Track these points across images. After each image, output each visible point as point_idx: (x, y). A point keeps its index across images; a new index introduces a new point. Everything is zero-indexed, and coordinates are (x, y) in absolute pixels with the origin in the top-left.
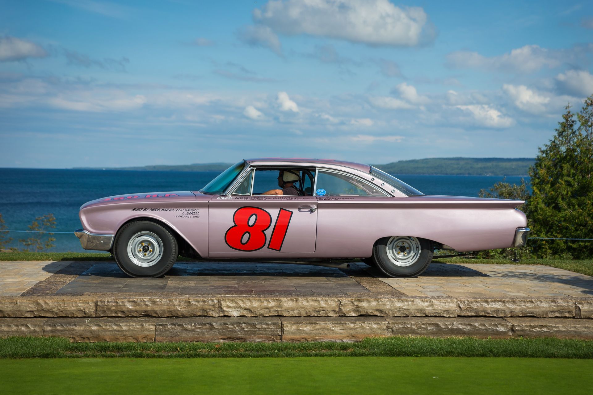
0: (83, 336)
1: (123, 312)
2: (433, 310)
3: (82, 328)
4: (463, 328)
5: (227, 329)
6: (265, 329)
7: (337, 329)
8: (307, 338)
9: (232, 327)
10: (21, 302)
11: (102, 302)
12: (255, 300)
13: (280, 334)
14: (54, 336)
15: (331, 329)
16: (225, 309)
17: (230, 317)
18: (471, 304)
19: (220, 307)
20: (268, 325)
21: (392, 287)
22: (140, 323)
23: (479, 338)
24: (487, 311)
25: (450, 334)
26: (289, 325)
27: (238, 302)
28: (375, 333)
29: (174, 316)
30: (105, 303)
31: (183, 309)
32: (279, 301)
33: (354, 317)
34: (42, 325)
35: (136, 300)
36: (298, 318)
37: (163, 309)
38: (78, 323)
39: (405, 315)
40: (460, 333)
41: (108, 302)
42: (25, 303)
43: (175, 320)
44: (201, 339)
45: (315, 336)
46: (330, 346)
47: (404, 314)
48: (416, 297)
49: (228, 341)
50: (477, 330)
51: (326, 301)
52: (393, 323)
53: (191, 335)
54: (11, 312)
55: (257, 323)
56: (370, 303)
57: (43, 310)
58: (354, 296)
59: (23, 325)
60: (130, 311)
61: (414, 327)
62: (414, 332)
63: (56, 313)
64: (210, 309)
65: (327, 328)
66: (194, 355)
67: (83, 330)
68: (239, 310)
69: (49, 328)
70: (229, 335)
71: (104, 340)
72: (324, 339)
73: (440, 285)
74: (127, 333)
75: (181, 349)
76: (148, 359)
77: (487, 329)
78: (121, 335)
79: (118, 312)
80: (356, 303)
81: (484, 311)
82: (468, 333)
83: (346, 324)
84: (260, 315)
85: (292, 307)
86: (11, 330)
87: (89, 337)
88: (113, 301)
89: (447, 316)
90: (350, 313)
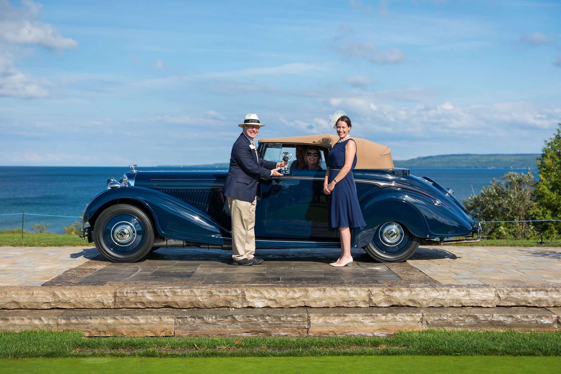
0: (99, 330)
1: (142, 303)
2: (470, 299)
3: (98, 321)
4: (504, 320)
5: (250, 322)
6: (290, 322)
7: (368, 321)
8: (335, 331)
9: (256, 320)
10: (37, 293)
11: (121, 293)
12: (280, 290)
13: (307, 327)
14: (69, 330)
15: (360, 322)
16: (249, 300)
17: (254, 308)
18: (510, 294)
19: (244, 298)
20: (294, 318)
21: (424, 274)
22: (158, 315)
23: (521, 331)
24: (528, 301)
25: (490, 326)
26: (316, 318)
27: (263, 292)
28: (408, 326)
29: (195, 308)
30: (123, 294)
31: (205, 300)
32: (306, 291)
33: (385, 308)
34: (56, 318)
35: (156, 290)
36: (326, 308)
37: (184, 300)
38: (93, 316)
39: (440, 306)
40: (500, 326)
41: (127, 293)
42: (41, 294)
43: (196, 312)
44: (223, 332)
45: (344, 329)
46: (360, 342)
47: (439, 304)
48: (450, 286)
49: (251, 334)
50: (519, 322)
51: (356, 291)
52: (428, 316)
53: (212, 328)
54: (27, 304)
55: (282, 315)
56: (402, 292)
57: (59, 301)
58: (385, 284)
59: (36, 319)
60: (150, 302)
61: (451, 319)
62: (450, 324)
63: (74, 305)
64: (233, 300)
65: (357, 320)
66: (211, 354)
67: (99, 324)
68: (264, 300)
69: (63, 321)
70: (252, 328)
71: (120, 334)
72: (354, 332)
73: (473, 271)
74: (145, 326)
75: (197, 346)
76: (160, 359)
77: (530, 321)
78: (138, 328)
79: (138, 304)
80: (387, 293)
81: (525, 301)
82: (510, 326)
83: (377, 316)
84: (285, 306)
85: (319, 298)
86: (23, 324)
87: (105, 330)
88: (132, 291)
89: (485, 307)
90: (381, 304)
